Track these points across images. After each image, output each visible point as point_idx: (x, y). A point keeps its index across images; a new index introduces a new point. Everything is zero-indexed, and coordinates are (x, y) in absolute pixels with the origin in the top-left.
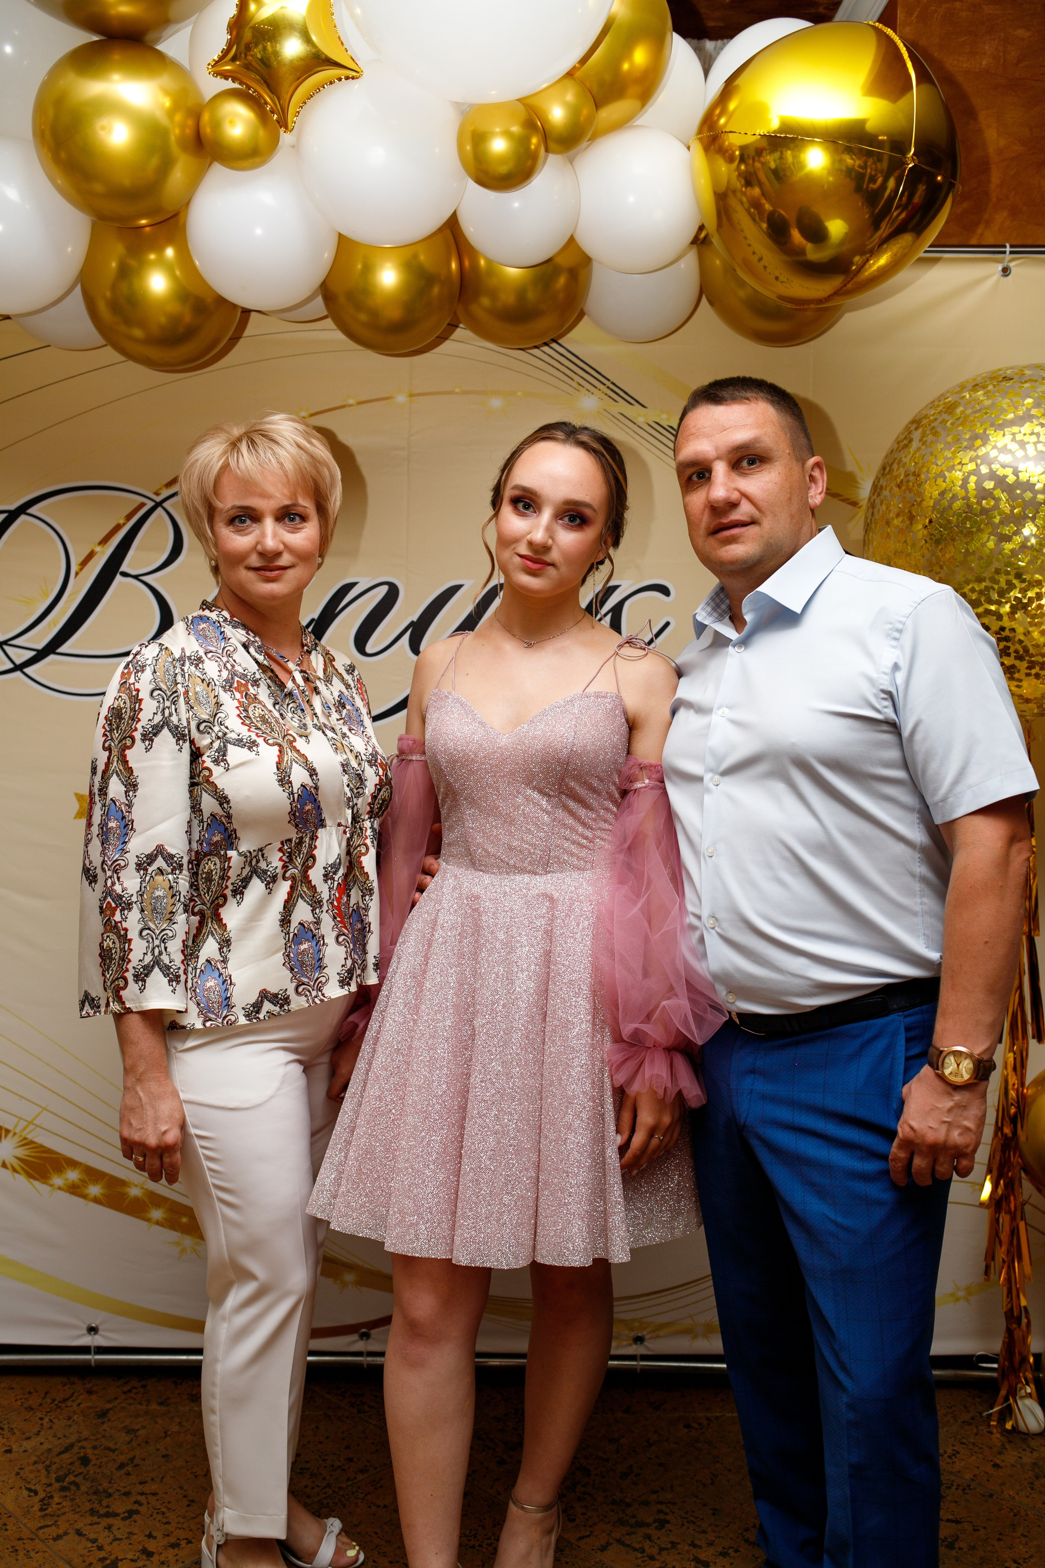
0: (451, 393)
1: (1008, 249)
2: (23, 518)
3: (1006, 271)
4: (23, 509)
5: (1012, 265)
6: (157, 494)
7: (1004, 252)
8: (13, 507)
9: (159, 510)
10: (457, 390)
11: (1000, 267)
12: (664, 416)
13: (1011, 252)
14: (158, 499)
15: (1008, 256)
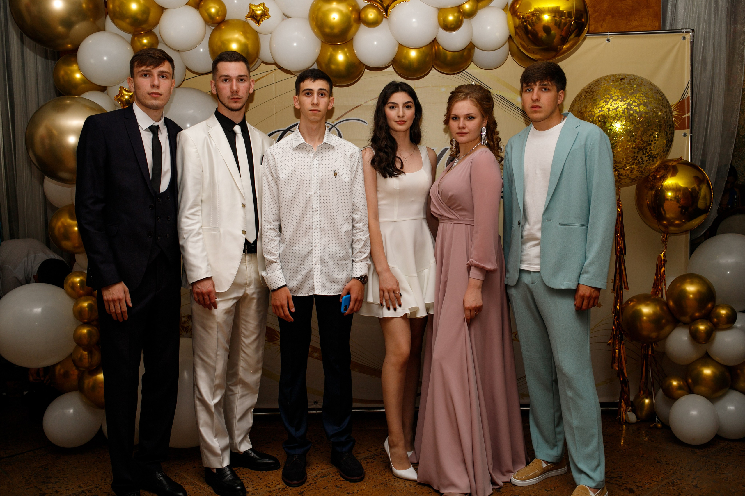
0: (428, 87)
1: (609, 34)
2: (289, 132)
3: (608, 40)
4: (289, 129)
5: (610, 38)
6: (333, 123)
7: (608, 35)
8: (285, 129)
9: (334, 127)
10: (430, 86)
11: (606, 39)
12: (498, 92)
13: (610, 35)
14: (333, 124)
15: (609, 36)
